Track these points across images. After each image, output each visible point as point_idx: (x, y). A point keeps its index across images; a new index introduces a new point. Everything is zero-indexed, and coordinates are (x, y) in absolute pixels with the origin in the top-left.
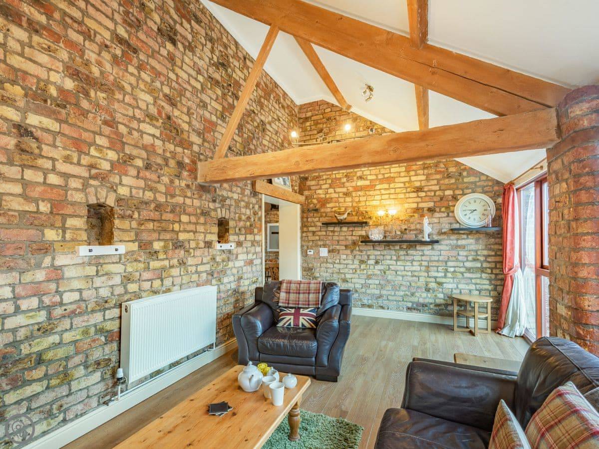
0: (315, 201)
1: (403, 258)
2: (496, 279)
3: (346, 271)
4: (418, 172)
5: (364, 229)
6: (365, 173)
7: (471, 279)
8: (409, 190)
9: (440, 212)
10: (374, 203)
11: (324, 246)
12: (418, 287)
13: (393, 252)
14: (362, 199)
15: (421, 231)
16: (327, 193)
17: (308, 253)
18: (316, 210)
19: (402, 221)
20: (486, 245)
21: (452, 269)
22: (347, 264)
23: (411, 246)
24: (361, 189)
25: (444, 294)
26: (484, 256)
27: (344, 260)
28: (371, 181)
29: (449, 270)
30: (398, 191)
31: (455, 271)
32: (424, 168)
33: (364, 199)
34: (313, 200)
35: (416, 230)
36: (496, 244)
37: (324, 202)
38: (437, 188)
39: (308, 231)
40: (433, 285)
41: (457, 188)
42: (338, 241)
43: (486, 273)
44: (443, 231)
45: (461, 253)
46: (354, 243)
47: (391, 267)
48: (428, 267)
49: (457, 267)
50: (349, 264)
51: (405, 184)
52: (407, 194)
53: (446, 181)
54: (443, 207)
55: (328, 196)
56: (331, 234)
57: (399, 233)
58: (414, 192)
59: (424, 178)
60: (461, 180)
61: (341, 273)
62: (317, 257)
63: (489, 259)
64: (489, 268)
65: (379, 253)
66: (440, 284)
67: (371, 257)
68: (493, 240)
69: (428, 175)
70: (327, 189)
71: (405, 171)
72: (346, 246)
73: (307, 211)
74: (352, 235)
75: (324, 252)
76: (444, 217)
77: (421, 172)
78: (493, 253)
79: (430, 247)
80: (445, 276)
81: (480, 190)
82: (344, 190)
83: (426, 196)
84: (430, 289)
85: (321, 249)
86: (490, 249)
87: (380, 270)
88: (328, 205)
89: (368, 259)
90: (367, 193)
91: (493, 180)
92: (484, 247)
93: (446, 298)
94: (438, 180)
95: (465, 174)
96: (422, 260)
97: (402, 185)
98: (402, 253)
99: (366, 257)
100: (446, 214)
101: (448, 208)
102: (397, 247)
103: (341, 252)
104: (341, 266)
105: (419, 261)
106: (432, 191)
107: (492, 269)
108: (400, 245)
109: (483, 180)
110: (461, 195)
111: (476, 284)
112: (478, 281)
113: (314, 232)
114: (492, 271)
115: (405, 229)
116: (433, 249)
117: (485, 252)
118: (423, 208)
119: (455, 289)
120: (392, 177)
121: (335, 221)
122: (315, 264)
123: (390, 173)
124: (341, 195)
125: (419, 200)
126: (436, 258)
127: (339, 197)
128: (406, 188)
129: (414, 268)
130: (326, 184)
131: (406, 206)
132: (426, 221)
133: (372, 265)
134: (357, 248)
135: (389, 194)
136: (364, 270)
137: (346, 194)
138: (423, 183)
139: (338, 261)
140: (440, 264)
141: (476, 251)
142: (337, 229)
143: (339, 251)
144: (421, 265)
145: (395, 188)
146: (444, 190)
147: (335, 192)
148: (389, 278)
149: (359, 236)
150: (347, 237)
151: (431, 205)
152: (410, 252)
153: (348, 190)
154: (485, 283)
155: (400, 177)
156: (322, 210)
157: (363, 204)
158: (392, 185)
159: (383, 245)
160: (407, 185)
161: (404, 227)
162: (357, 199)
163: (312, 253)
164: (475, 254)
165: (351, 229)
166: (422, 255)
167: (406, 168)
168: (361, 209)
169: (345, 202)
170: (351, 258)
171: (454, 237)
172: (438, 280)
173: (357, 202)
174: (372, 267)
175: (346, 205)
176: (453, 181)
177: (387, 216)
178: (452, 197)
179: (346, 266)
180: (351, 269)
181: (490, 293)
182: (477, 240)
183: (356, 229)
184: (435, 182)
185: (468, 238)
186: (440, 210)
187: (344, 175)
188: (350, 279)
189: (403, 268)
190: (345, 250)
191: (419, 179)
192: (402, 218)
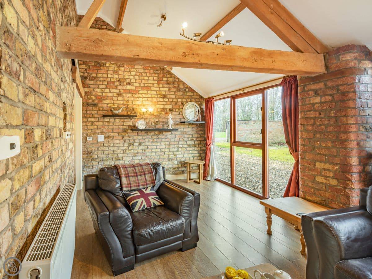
0: (93, 97)
1: (155, 140)
2: (201, 150)
3: (119, 151)
4: (164, 85)
5: (131, 121)
6: (132, 81)
7: (190, 151)
8: (159, 96)
9: (176, 111)
10: (138, 103)
11: (102, 133)
12: (164, 159)
13: (150, 137)
14: (130, 99)
15: (166, 123)
16: (103, 92)
17: (88, 139)
18: (95, 105)
19: (155, 116)
20: (196, 131)
21: (181, 146)
22: (119, 147)
23: (160, 132)
24: (130, 91)
25: (177, 161)
26: (195, 137)
27: (117, 144)
28: (136, 87)
29: (180, 147)
30: (153, 96)
31: (182, 147)
32: (167, 84)
33: (132, 99)
34: (92, 96)
35: (163, 122)
36: (200, 131)
37: (101, 99)
38: (174, 97)
39: (88, 121)
40: (172, 156)
41: (184, 98)
42: (113, 130)
43: (196, 147)
44: (177, 123)
45: (186, 136)
46: (125, 131)
47: (148, 147)
48: (169, 145)
49: (184, 144)
50: (120, 147)
51: (157, 92)
52: (158, 99)
53: (178, 93)
54: (177, 108)
55: (104, 94)
56: (107, 124)
57: (153, 124)
58: (162, 98)
59: (167, 89)
60: (185, 94)
61: (115, 154)
62: (96, 142)
63: (198, 139)
64: (197, 144)
65: (141, 137)
66: (175, 155)
67: (136, 141)
68: (199, 128)
69: (169, 88)
70: (104, 89)
71: (157, 84)
72: (119, 133)
73: (86, 105)
74: (123, 125)
75: (101, 138)
76: (177, 115)
77: (165, 85)
78: (199, 136)
79: (170, 133)
80: (178, 151)
81: (193, 100)
82: (117, 91)
83: (168, 101)
84: (170, 159)
85: (98, 136)
86: (198, 134)
87: (142, 149)
88: (104, 102)
89: (134, 142)
90: (134, 95)
91: (199, 95)
92: (195, 133)
93: (179, 163)
94: (175, 92)
95: (187, 90)
96: (166, 141)
97: (155, 93)
98: (155, 137)
99: (133, 141)
100: (178, 113)
101: (179, 109)
102: (152, 134)
103: (115, 137)
104: (115, 148)
105: (165, 142)
106: (171, 98)
107: (198, 144)
108: (154, 132)
109: (195, 95)
110: (185, 102)
111: (192, 154)
112: (193, 152)
113: (92, 123)
114: (199, 146)
115: (157, 122)
116: (172, 134)
118: (167, 109)
119: (182, 158)
120: (149, 87)
121: (110, 114)
122: (94, 148)
123: (148, 83)
124: (115, 94)
125: (164, 103)
126: (173, 140)
127: (113, 96)
128: (158, 95)
129: (162, 147)
130: (103, 84)
131: (158, 106)
132: (170, 116)
133: (137, 146)
134: (127, 135)
135: (148, 97)
136: (131, 150)
137: (119, 94)
138: (167, 93)
139: (113, 144)
140: (176, 143)
141: (192, 135)
142: (112, 120)
143: (113, 136)
144: (165, 145)
145: (151, 94)
146: (177, 98)
147: (110, 92)
148: (148, 154)
149: (128, 126)
150: (119, 126)
151: (171, 107)
152: (160, 136)
153: (120, 91)
154: (195, 153)
155: (154, 87)
156: (100, 105)
157: (130, 103)
158: (149, 92)
159: (143, 133)
160: (158, 93)
161: (156, 120)
162: (126, 99)
163: (91, 139)
164: (192, 136)
165: (122, 120)
166: (166, 138)
167: (157, 82)
168: (130, 106)
169: (118, 100)
170: (122, 142)
171: (182, 127)
172: (175, 153)
173: (126, 101)
174: (137, 148)
175: (118, 102)
176: (182, 93)
177: (146, 112)
178: (181, 103)
179: (118, 148)
180: (122, 150)
181: (198, 158)
182: (192, 128)
183: (126, 120)
184: (173, 93)
185: (188, 127)
186: (175, 110)
187: (118, 79)
188: (121, 157)
189: (155, 147)
190: (118, 136)
191: (164, 90)
192: (155, 114)
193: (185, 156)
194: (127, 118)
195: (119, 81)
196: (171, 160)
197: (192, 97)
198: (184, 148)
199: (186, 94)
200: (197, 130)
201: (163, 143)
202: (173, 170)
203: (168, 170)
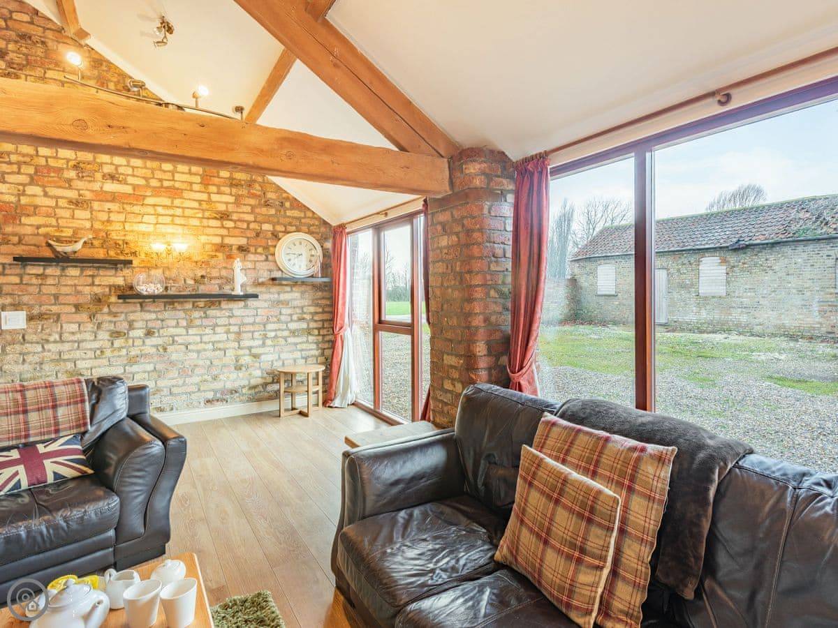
1: (198, 322)
2: (324, 342)
4: (223, 189)
5: (120, 273)
6: (121, 170)
7: (296, 344)
8: (207, 214)
9: (256, 253)
10: (142, 228)
11: (16, 306)
12: (224, 366)
13: (181, 314)
14: (113, 217)
15: (230, 280)
16: (21, 194)
19: (196, 262)
20: (313, 300)
21: (273, 334)
22: (79, 342)
23: (213, 303)
24: (114, 197)
25: (262, 370)
26: (311, 313)
27: (73, 333)
28: (135, 187)
29: (268, 336)
30: (188, 212)
31: (276, 337)
32: (232, 185)
33: (121, 217)
35: (221, 278)
36: (323, 298)
37: (13, 212)
38: (250, 218)
40: (246, 360)
41: (278, 223)
42: (56, 297)
43: (313, 335)
44: (260, 280)
45: (284, 311)
46: (99, 300)
47: (176, 338)
48: (239, 333)
49: (279, 330)
50: (83, 341)
51: (200, 204)
52: (205, 221)
53: (264, 210)
54: (260, 246)
55: (24, 200)
56: (34, 281)
57: (192, 282)
58: (215, 218)
59: (232, 199)
60: (282, 213)
61: (65, 360)
63: (316, 318)
64: (316, 329)
65: (153, 316)
66: (256, 356)
67: (136, 325)
68: (320, 293)
69: (238, 197)
70: (23, 185)
71: (201, 183)
72: (77, 307)
74: (93, 284)
75: (15, 320)
76: (262, 261)
77: (227, 190)
78: (321, 310)
79: (241, 304)
80: (264, 345)
81: (304, 228)
82: (72, 194)
83: (235, 228)
84: (242, 365)
85: (4, 314)
86: (317, 305)
87: (156, 346)
88: (25, 220)
89: (131, 326)
90: (128, 208)
91: (319, 219)
92: (310, 303)
93: (265, 375)
94: (253, 207)
95: (287, 204)
96: (230, 325)
97: (196, 205)
98: (196, 314)
99: (125, 325)
100: (263, 257)
101: (266, 248)
102: (189, 306)
103: (63, 317)
104: (66, 347)
105: (226, 325)
106: (244, 221)
107: (319, 329)
108: (194, 303)
109: (309, 218)
110: (283, 232)
111: (302, 350)
112: (304, 346)
114: (319, 332)
115: (203, 277)
116: (246, 306)
117: (312, 309)
118: (231, 246)
119: (276, 361)
120: (178, 189)
123: (173, 180)
124: (62, 203)
125: (224, 232)
126: (251, 320)
127: (57, 206)
128: (203, 210)
129: (217, 338)
130: (18, 173)
131: (203, 239)
132: (238, 264)
133: (140, 338)
134: (106, 310)
135: (172, 216)
136: (120, 349)
137: (77, 203)
138: (231, 207)
139: (57, 337)
140: (257, 328)
141: (302, 308)
142: (53, 271)
143: (58, 316)
144: (228, 332)
145: (183, 208)
146: (261, 223)
147: (46, 195)
148: (174, 357)
149: (110, 286)
150: (79, 288)
151: (243, 241)
152: (211, 312)
153: (80, 195)
154: (311, 347)
155: (191, 190)
156: (8, 229)
157: (118, 226)
158: (177, 202)
159: (160, 304)
160: (204, 206)
161: (200, 273)
162: (104, 217)
164: (301, 312)
165: (90, 273)
166: (229, 317)
167: (202, 178)
168: (114, 236)
169: (73, 217)
170: (89, 329)
171: (275, 289)
172: (254, 351)
173: (103, 222)
174: (138, 342)
175: (76, 224)
176: (272, 211)
177: (169, 253)
178: (273, 234)
179: (76, 345)
180: (91, 349)
181: (317, 360)
182: (303, 293)
183: (101, 272)
184: (248, 209)
185: (292, 291)
186: (256, 250)
187: (71, 163)
188: (87, 369)
189: (198, 339)
190: (76, 313)
191: (223, 200)
192: (195, 259)
193: (283, 356)
194: (107, 265)
195: (76, 167)
196: (244, 369)
197: (300, 222)
198: (280, 339)
199: (285, 213)
200: (316, 297)
201: (218, 330)
202: (250, 392)
203: (236, 392)
